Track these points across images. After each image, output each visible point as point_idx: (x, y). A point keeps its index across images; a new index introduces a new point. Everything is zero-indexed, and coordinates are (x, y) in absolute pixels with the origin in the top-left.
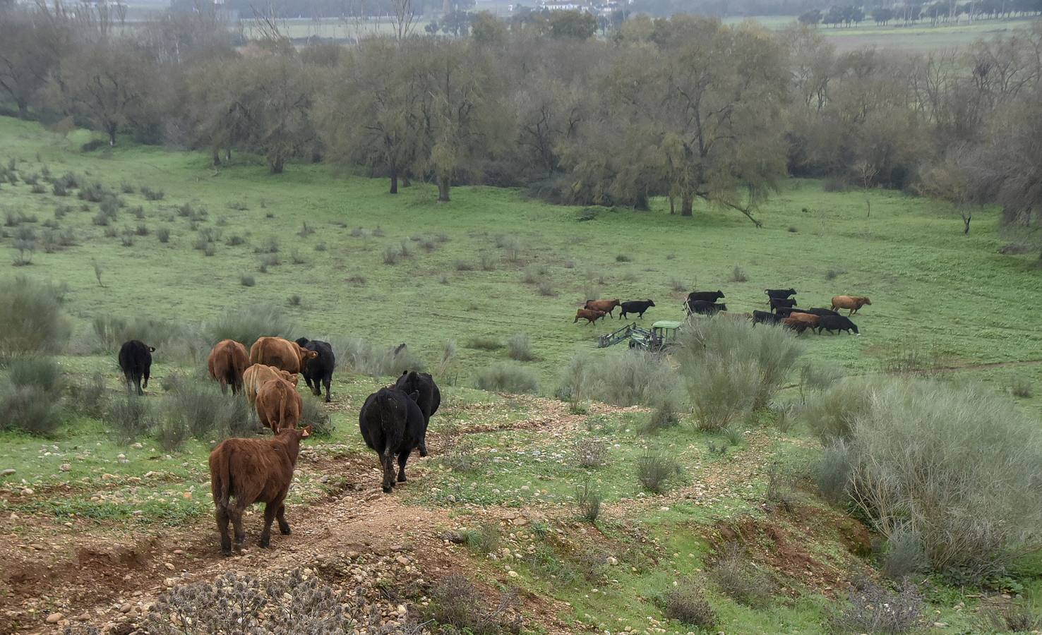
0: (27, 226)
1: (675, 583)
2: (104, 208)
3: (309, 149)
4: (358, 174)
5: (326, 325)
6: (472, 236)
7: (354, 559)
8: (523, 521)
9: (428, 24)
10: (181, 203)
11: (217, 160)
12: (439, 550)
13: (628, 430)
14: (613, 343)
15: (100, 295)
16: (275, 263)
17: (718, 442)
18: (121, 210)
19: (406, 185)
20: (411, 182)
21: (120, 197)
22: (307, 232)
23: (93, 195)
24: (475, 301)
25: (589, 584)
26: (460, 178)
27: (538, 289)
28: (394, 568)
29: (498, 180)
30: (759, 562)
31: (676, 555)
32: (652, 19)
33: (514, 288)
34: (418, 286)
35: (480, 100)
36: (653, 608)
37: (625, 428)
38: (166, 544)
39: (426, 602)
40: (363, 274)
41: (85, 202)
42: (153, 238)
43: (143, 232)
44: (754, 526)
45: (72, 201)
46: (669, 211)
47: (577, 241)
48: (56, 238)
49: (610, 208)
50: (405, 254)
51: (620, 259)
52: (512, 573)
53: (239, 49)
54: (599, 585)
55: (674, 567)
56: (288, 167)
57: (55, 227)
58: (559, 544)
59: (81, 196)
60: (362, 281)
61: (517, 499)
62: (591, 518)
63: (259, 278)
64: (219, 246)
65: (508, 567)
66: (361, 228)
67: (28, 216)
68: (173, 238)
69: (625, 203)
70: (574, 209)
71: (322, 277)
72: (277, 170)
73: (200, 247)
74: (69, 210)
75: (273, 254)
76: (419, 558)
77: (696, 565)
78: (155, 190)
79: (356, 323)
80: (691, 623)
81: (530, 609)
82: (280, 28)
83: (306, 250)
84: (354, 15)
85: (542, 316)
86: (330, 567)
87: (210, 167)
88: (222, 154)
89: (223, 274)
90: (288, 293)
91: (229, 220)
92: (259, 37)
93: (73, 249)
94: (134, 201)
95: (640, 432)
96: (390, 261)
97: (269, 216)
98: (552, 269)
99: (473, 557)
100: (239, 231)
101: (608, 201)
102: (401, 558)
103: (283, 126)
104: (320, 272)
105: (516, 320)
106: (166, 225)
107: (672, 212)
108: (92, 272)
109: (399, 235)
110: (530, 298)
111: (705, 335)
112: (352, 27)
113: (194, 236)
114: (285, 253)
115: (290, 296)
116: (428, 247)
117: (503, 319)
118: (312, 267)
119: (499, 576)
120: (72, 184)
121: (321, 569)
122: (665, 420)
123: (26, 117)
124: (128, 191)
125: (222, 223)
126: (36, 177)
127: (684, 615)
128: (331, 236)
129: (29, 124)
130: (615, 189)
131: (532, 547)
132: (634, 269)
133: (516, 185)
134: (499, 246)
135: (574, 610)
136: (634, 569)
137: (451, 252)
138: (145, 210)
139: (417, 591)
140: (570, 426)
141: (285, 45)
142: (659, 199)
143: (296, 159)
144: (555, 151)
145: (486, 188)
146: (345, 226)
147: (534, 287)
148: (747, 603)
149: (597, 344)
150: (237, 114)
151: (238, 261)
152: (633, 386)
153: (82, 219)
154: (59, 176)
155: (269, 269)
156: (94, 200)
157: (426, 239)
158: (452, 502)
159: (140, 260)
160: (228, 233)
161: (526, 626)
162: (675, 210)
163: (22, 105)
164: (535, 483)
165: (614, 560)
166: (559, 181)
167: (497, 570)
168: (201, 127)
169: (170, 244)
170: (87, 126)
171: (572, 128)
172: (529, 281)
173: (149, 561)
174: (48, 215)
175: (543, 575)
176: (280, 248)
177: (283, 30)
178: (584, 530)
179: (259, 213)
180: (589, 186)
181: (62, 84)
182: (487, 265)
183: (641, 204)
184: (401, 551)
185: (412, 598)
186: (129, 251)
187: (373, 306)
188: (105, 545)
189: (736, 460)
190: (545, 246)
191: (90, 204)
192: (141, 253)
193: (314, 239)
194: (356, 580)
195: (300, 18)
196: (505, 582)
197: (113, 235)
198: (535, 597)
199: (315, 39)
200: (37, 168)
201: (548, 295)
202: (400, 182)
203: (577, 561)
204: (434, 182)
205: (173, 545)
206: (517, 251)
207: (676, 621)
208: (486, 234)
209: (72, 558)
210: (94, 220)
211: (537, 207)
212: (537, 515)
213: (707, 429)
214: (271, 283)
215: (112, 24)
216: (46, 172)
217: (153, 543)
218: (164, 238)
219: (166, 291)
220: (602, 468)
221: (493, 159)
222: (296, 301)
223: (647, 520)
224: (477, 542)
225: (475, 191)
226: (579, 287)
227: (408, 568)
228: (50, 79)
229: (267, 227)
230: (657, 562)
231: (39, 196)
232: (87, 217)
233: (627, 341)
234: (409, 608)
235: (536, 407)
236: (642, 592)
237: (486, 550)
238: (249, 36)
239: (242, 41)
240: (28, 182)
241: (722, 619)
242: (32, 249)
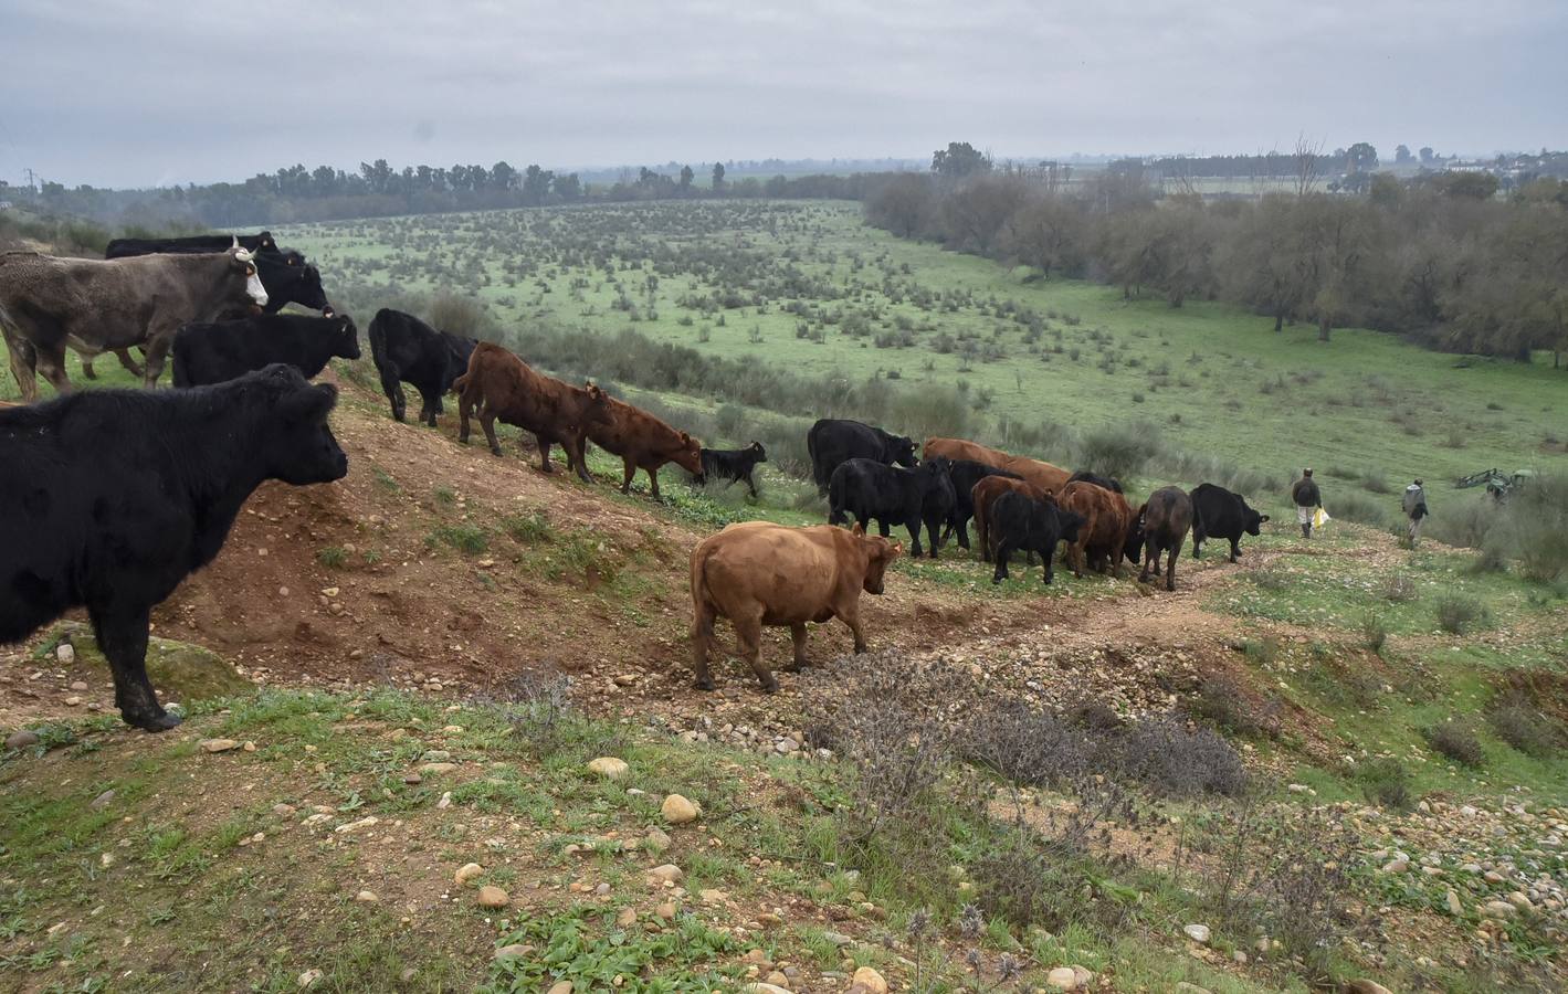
0: (972, 341)
1: (1450, 719)
2: (1031, 330)
3: (1206, 288)
4: (1248, 312)
5: (1200, 442)
6: (1345, 374)
7: (1139, 649)
8: (1304, 640)
9: (1331, 183)
10: (1092, 329)
11: (1127, 295)
12: (1218, 654)
13: (1450, 570)
14: (1472, 485)
15: (1018, 400)
16: (1164, 384)
17: (1539, 593)
18: (1045, 332)
19: (1291, 324)
20: (1296, 322)
21: (1045, 321)
22: (1195, 360)
23: (1025, 319)
24: (1340, 433)
25: (1358, 706)
26: (1342, 321)
27: (1403, 427)
28: (1173, 663)
29: (1380, 325)
30: (1550, 714)
31: (1457, 693)
32: (1560, 181)
33: (1380, 425)
34: (1289, 415)
35: (1367, 252)
36: (1419, 738)
37: (1447, 567)
38: (987, 611)
39: (1196, 696)
40: (1239, 400)
41: (1017, 324)
42: (1067, 356)
43: (1059, 351)
44: (1550, 679)
45: (1008, 323)
46: (1553, 365)
47: (1449, 387)
48: (992, 351)
49: (1489, 358)
50: (1281, 385)
51: (1492, 407)
52: (1283, 684)
53: (1157, 202)
54: (1367, 709)
55: (1452, 703)
56: (1187, 304)
57: (993, 343)
58: (1335, 665)
59: (1015, 319)
60: (1238, 406)
61: (1308, 619)
62: (1376, 647)
63: (1148, 396)
64: (1119, 366)
65: (1279, 679)
66: (1244, 359)
67: (974, 333)
68: (1082, 357)
69: (1507, 355)
70: (1450, 356)
71: (1204, 399)
72: (1177, 305)
73: (1103, 366)
74: (1005, 329)
75: (1163, 377)
76: (1198, 658)
77: (1475, 706)
78: (1073, 316)
79: (1227, 443)
80: (1454, 758)
81: (1294, 719)
82: (1195, 185)
83: (1193, 375)
84: (1261, 174)
85: (1403, 453)
86: (1117, 653)
87: (1121, 299)
88: (1132, 289)
89: (1119, 390)
90: (1171, 411)
91: (1130, 345)
92: (1175, 192)
93: (1003, 361)
94: (1056, 325)
95: (1462, 574)
96: (1266, 391)
97: (1164, 344)
98: (1420, 411)
99: (1249, 665)
100: (1137, 355)
101: (1487, 351)
102: (1181, 656)
103: (1186, 267)
104: (1203, 395)
105: (1377, 455)
106: (1077, 345)
107: (1556, 366)
108: (1015, 381)
109: (1279, 367)
110: (1395, 435)
111: (1549, 490)
112: (1258, 185)
113: (1100, 357)
114: (1174, 376)
115: (1173, 413)
116: (1303, 381)
117: (1365, 452)
118: (1195, 390)
119: (1270, 685)
120: (1010, 309)
121: (1109, 653)
122: (1490, 566)
123: (985, 257)
124: (1053, 316)
125: (1124, 347)
126: (985, 303)
127: (1449, 749)
128: (1217, 365)
129: (987, 261)
130: (1496, 340)
131: (1308, 664)
132: (1505, 417)
133: (1397, 331)
134: (1371, 386)
135: (1337, 727)
136: (1409, 700)
137: (1324, 387)
138: (1064, 332)
139: (1189, 685)
140: (1392, 559)
141: (1196, 200)
142: (1543, 353)
143: (1193, 296)
144: (1437, 301)
145: (1366, 332)
146: (1230, 357)
147: (1400, 426)
148: (1523, 750)
149: (1454, 485)
150: (1148, 257)
151: (1132, 379)
152: (1474, 529)
153: (1013, 338)
154: (1001, 302)
155: (1159, 389)
156: (1025, 323)
157: (1302, 374)
158: (1244, 613)
159: (1054, 374)
160: (1127, 356)
161: (1287, 733)
162: (1559, 364)
163: (983, 247)
164: (1333, 607)
165: (1389, 688)
166: (1439, 330)
167: (1269, 679)
168: (1116, 267)
169: (1079, 361)
170: (1028, 263)
171: (1458, 282)
172: (1396, 420)
173: (971, 623)
174: (989, 333)
175: (1314, 692)
176: (1170, 372)
177: (1196, 188)
178: (1365, 657)
179: (1157, 340)
180: (1468, 336)
181: (1014, 230)
182: (1357, 402)
183: (1523, 356)
184: (1182, 649)
185: (1184, 691)
186: (1046, 365)
187: (1245, 429)
188: (938, 605)
189: (1557, 614)
190: (1415, 389)
191: (1021, 326)
192: (1055, 368)
193: (1201, 367)
194: (1137, 668)
195: (1215, 177)
196: (1274, 691)
197: (1035, 351)
198: (1302, 710)
199: (1226, 194)
200: (986, 296)
201: (1414, 434)
202: (1285, 321)
203: (1350, 684)
204: (1316, 322)
205: (992, 614)
206: (1387, 391)
207: (1439, 754)
208: (1360, 373)
209: (910, 610)
210: (1023, 338)
211: (1413, 352)
212: (1320, 636)
213: (1534, 580)
214: (1158, 401)
215: (1059, 183)
216: (993, 299)
217: (976, 609)
218: (1075, 356)
219: (1070, 401)
220: (1407, 602)
221: (1376, 306)
222: (1177, 419)
223: (1433, 656)
224: (1255, 651)
225: (1354, 334)
226: (1445, 430)
227: (1185, 665)
228: (1006, 227)
229: (1161, 354)
230: (1434, 697)
231: (985, 318)
232: (1017, 336)
233: (1486, 484)
234: (1179, 699)
235: (1365, 537)
236: (1410, 721)
237: (1262, 660)
238: (1167, 192)
239: (1161, 196)
240: (978, 307)
241: (1491, 760)
242: (973, 359)
